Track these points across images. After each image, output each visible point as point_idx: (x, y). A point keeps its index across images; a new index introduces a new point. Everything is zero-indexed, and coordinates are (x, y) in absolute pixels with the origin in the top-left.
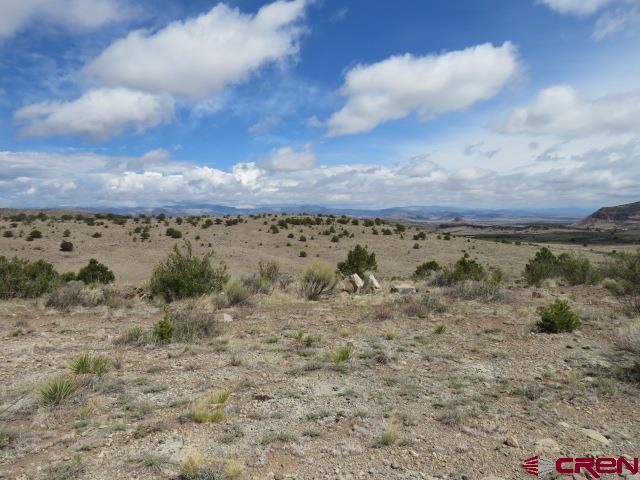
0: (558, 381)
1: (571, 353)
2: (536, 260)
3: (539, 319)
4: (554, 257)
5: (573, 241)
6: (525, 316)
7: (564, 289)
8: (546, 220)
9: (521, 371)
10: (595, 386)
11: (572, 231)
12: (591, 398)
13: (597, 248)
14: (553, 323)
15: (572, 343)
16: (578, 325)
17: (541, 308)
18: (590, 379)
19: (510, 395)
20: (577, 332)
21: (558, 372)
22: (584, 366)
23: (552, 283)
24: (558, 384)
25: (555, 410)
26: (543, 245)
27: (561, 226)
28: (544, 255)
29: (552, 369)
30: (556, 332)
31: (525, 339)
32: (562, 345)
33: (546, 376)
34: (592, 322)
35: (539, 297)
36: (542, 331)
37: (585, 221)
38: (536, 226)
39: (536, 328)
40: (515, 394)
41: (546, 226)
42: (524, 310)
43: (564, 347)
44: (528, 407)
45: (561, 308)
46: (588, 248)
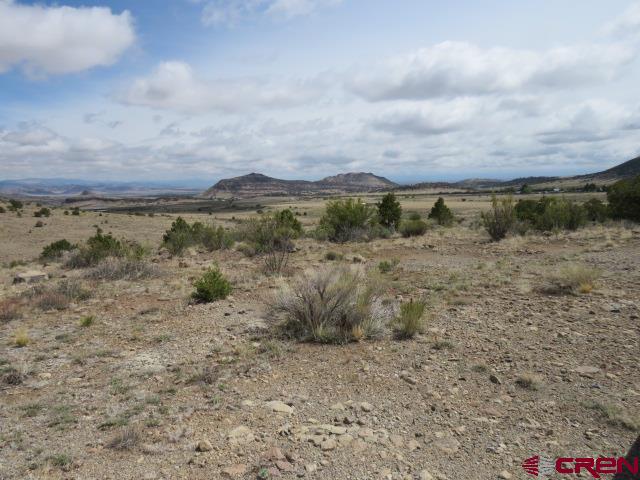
0: (227, 354)
1: (231, 320)
2: (173, 230)
3: (194, 290)
4: (188, 227)
5: (200, 210)
6: (179, 289)
7: (205, 257)
8: (174, 192)
9: (190, 351)
10: (262, 351)
11: (198, 201)
12: (263, 365)
13: (220, 215)
14: (208, 292)
15: (229, 310)
16: (229, 291)
17: (192, 278)
18: (256, 344)
19: (186, 384)
20: (230, 298)
21: (226, 344)
22: (246, 332)
23: (193, 251)
24: (231, 358)
25: (236, 388)
26: (176, 216)
27: (188, 197)
28: (180, 225)
29: (219, 342)
30: (211, 301)
31: (185, 314)
32: (220, 314)
33: (216, 351)
34: (240, 285)
35: (186, 266)
36: (199, 302)
37: (209, 192)
38: (166, 198)
39: (192, 300)
40: (191, 382)
41: (176, 198)
42: (176, 282)
43: (223, 315)
44: (209, 394)
45: (214, 276)
46: (213, 216)
